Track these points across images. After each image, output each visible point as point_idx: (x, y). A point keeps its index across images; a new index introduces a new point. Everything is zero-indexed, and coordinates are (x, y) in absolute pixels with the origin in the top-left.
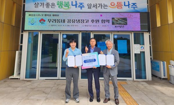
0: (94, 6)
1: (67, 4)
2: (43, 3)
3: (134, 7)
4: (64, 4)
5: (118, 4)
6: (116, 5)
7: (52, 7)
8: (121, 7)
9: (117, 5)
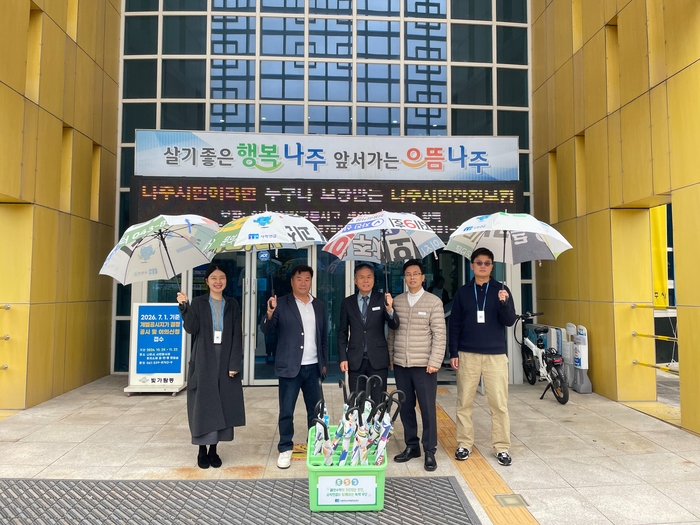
0: (355, 160)
1: (269, 152)
2: (194, 149)
3: (478, 165)
4: (262, 153)
5: (429, 154)
6: (423, 159)
7: (221, 163)
8: (440, 164)
9: (426, 159)
